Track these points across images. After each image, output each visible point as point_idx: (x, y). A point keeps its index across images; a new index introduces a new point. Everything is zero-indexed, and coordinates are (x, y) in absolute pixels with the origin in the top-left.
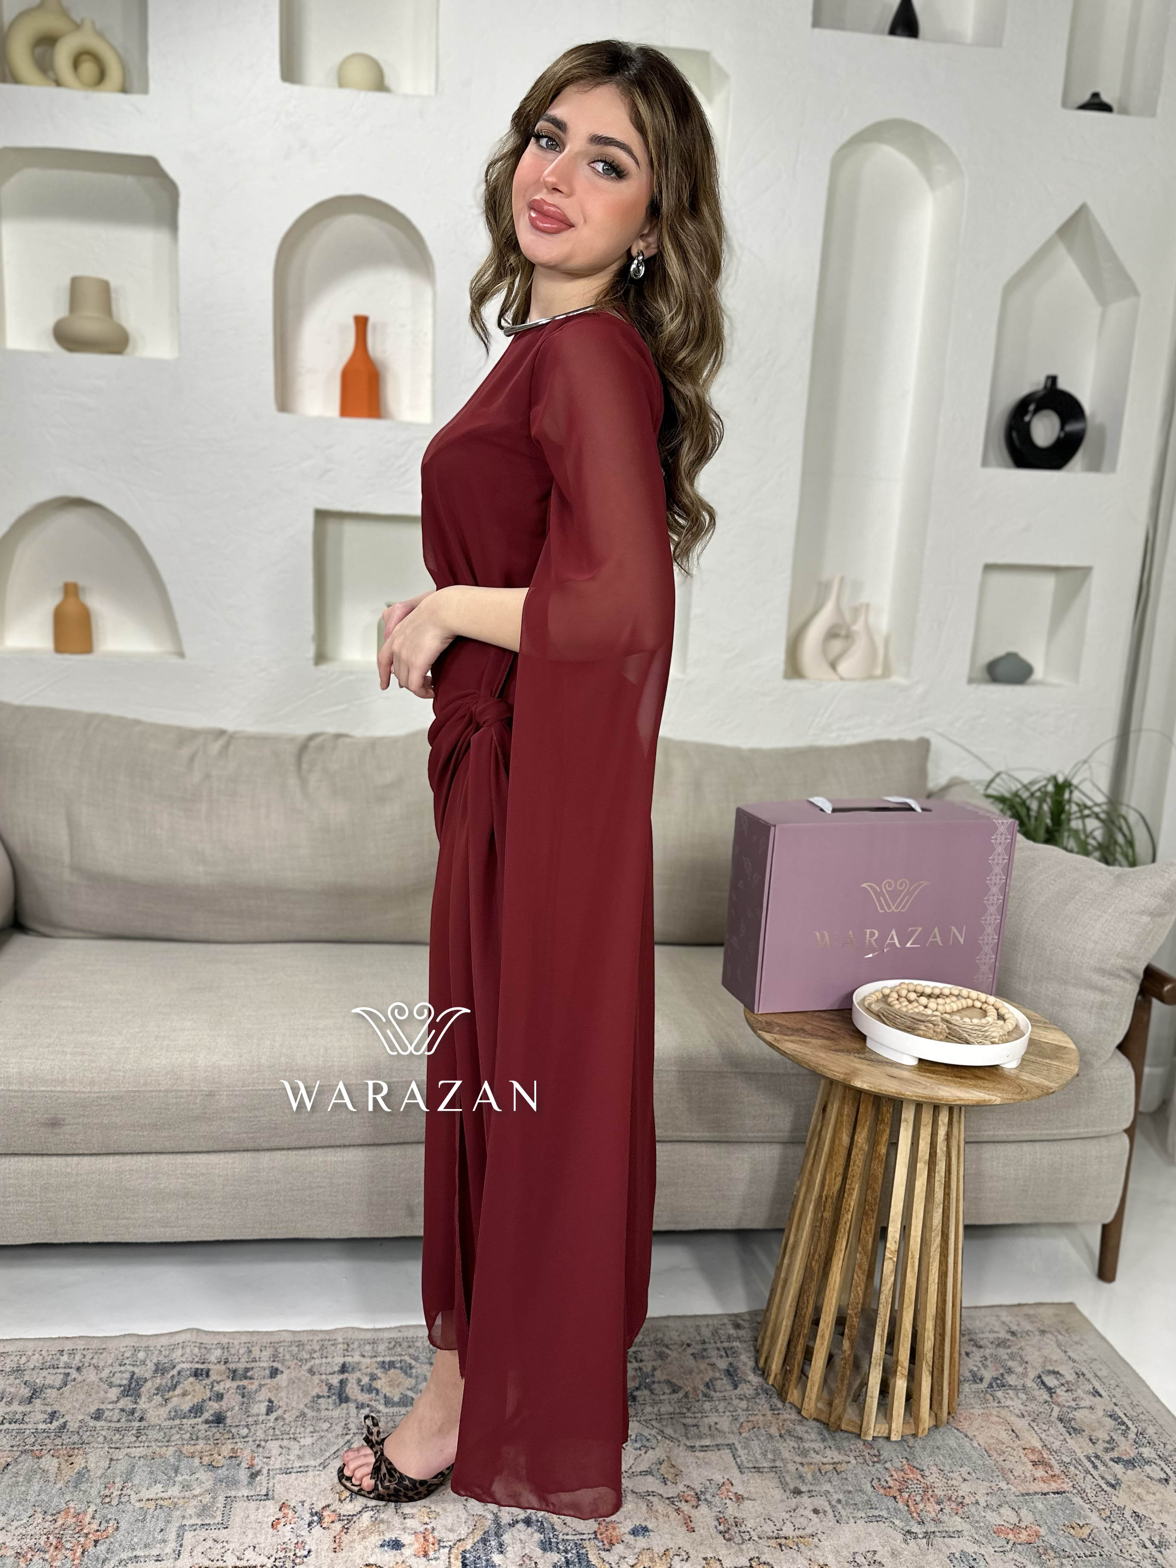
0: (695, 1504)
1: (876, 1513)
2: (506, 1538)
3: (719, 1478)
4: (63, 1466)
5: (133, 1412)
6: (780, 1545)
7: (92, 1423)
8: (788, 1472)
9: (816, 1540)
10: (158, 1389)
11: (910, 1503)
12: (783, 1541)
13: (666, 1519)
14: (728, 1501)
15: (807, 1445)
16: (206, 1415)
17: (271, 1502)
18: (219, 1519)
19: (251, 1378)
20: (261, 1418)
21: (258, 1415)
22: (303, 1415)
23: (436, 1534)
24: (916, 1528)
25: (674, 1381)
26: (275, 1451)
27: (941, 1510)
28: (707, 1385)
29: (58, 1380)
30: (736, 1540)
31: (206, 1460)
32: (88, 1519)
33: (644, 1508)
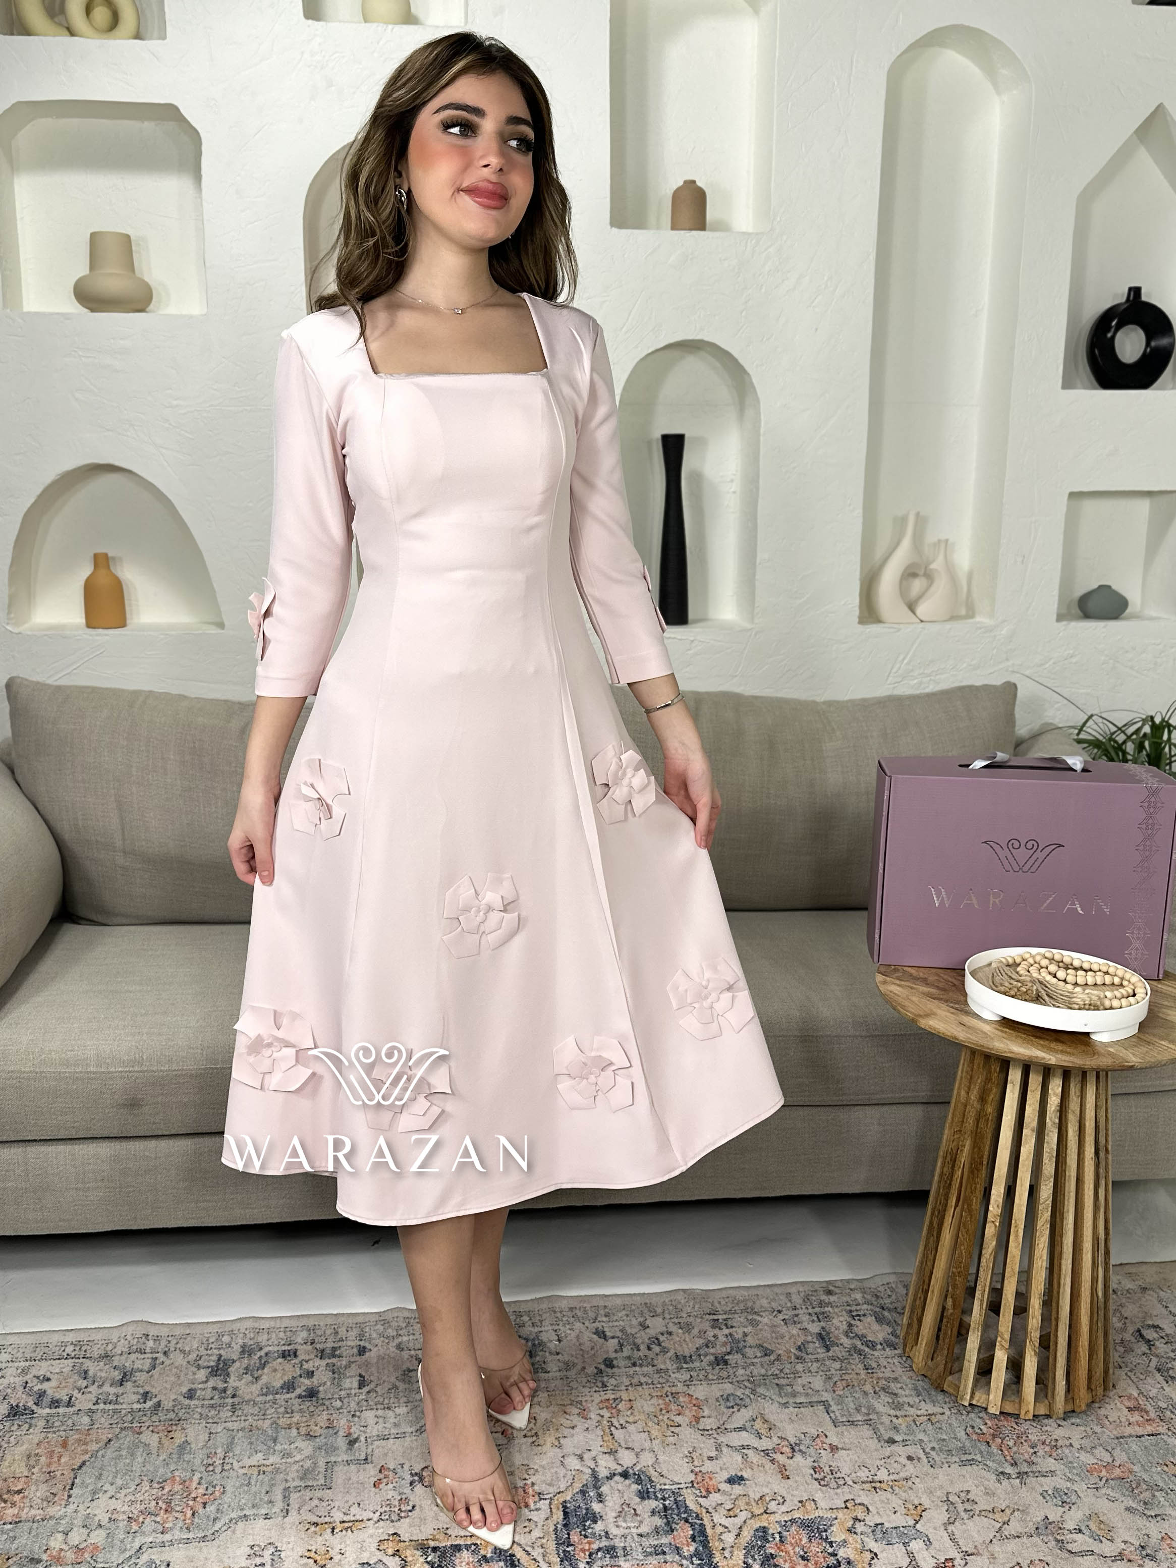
0: (790, 1455)
1: (970, 1457)
2: (605, 1489)
3: (813, 1432)
4: (164, 1440)
5: (225, 1390)
6: (875, 1488)
7: (187, 1402)
8: (882, 1423)
9: (910, 1483)
10: (247, 1369)
11: (1004, 1449)
12: (878, 1485)
13: (761, 1469)
14: (822, 1451)
15: (901, 1400)
16: (298, 1391)
17: (370, 1465)
18: (322, 1482)
19: (339, 1357)
20: (353, 1392)
21: (351, 1389)
22: (396, 1387)
23: (536, 1488)
24: (1009, 1470)
25: (765, 1345)
26: (371, 1421)
27: (1035, 1453)
28: (799, 1349)
29: (147, 1365)
30: (831, 1486)
31: (303, 1431)
32: (194, 1485)
33: (739, 1458)
